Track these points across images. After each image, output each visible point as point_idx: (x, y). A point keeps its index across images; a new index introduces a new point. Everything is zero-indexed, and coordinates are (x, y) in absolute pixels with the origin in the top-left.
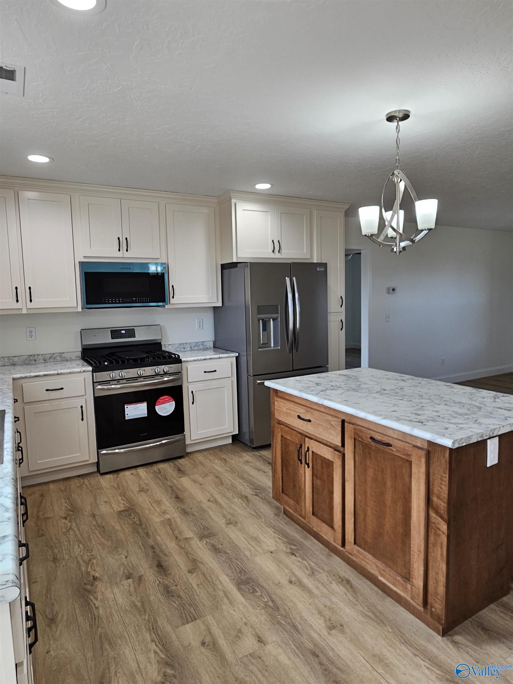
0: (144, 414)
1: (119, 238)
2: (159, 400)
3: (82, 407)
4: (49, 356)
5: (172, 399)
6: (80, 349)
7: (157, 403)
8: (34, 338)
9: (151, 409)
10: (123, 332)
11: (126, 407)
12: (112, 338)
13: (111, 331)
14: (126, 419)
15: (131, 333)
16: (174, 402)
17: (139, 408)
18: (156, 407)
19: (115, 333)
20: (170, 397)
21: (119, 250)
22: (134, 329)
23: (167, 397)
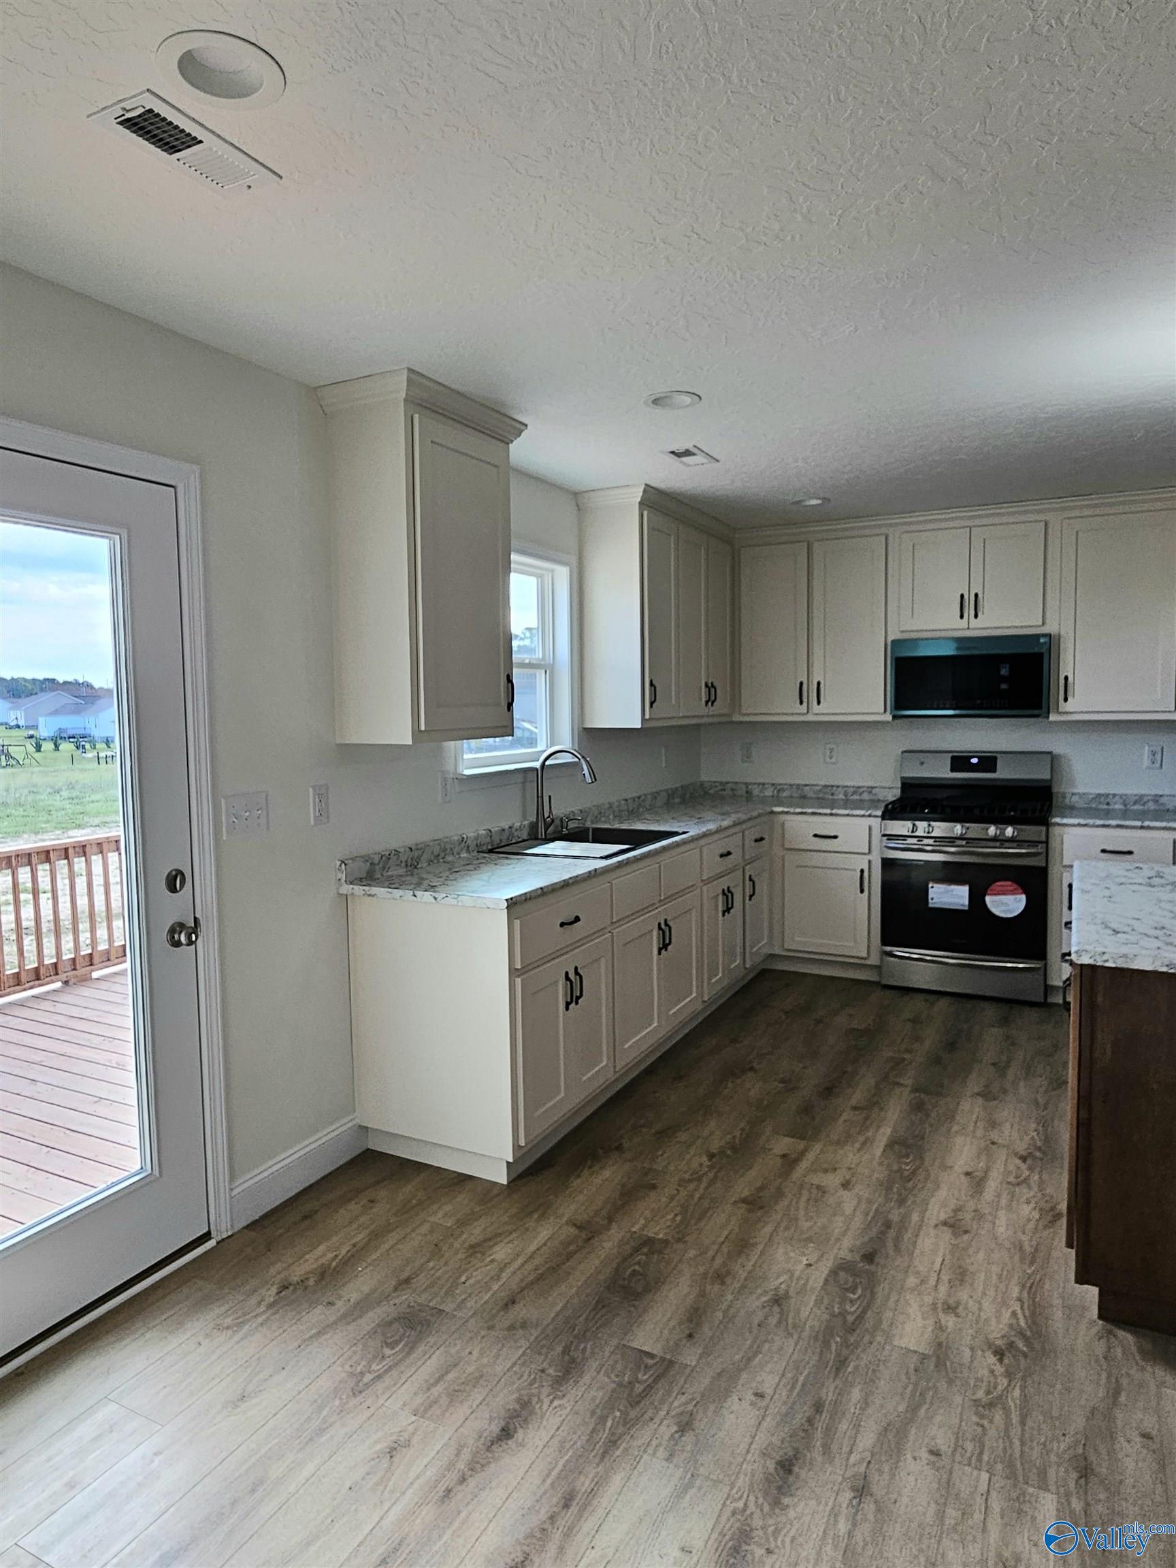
0: (963, 905)
1: (962, 596)
2: (993, 887)
3: (862, 871)
4: (852, 790)
5: (1021, 891)
6: (899, 785)
7: (989, 892)
8: (833, 760)
9: (977, 898)
10: (975, 761)
11: (930, 885)
12: (953, 770)
13: (953, 758)
14: (930, 905)
15: (988, 762)
16: (1023, 897)
17: (955, 893)
18: (988, 899)
19: (960, 762)
20: (1015, 886)
21: (962, 617)
22: (995, 759)
23: (1009, 883)
